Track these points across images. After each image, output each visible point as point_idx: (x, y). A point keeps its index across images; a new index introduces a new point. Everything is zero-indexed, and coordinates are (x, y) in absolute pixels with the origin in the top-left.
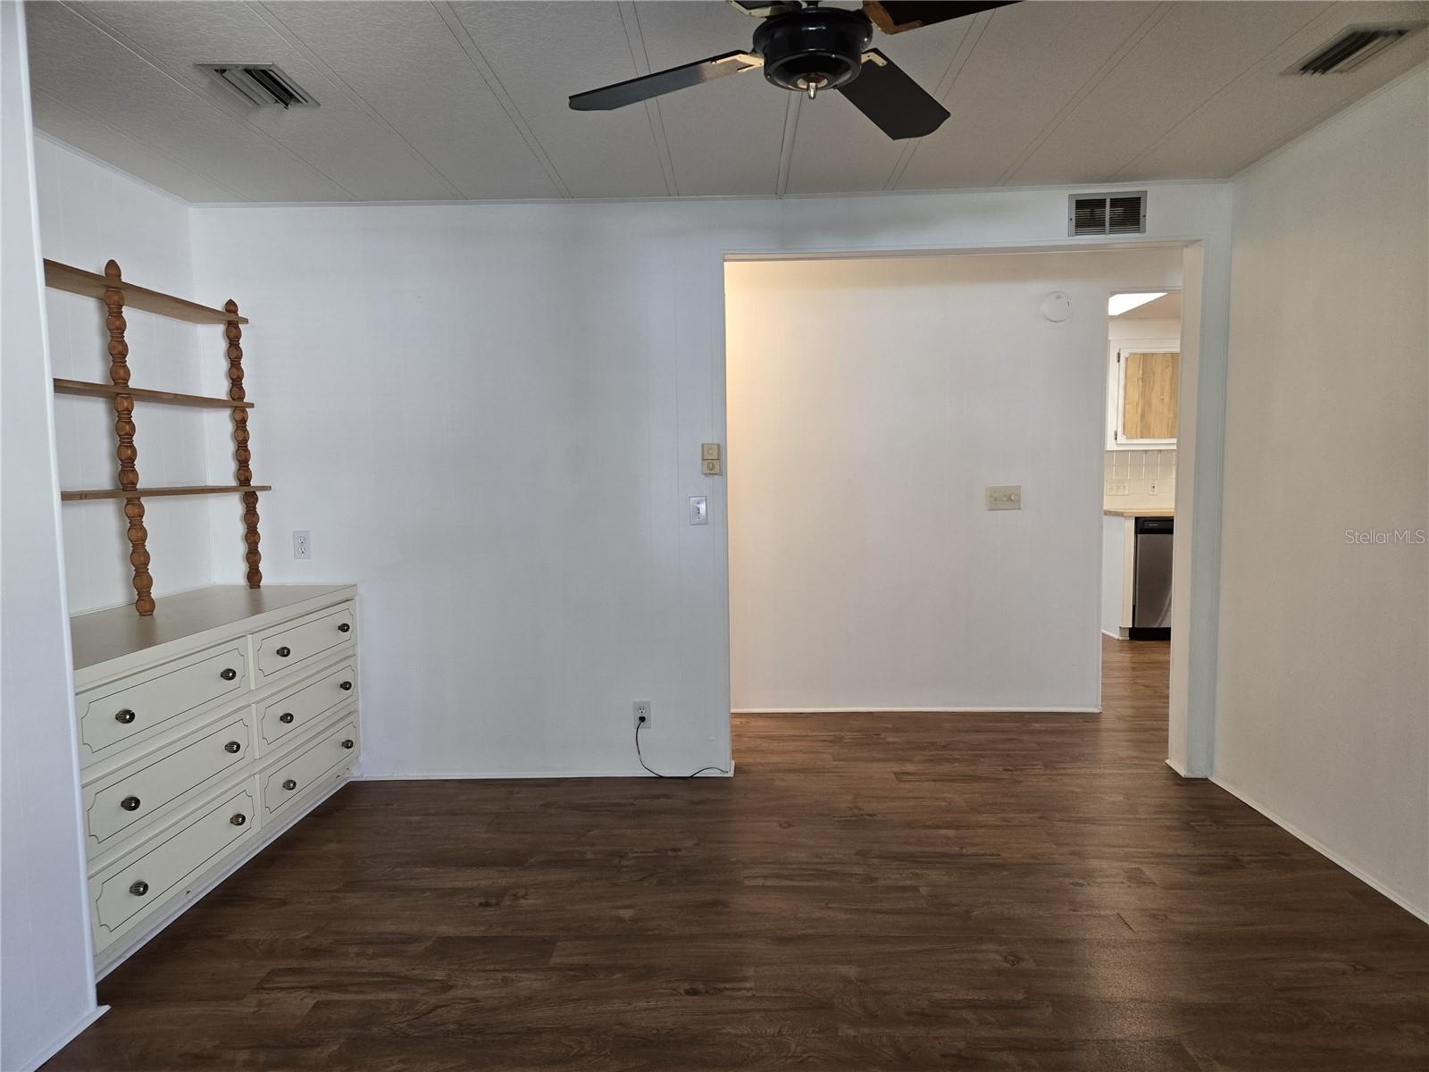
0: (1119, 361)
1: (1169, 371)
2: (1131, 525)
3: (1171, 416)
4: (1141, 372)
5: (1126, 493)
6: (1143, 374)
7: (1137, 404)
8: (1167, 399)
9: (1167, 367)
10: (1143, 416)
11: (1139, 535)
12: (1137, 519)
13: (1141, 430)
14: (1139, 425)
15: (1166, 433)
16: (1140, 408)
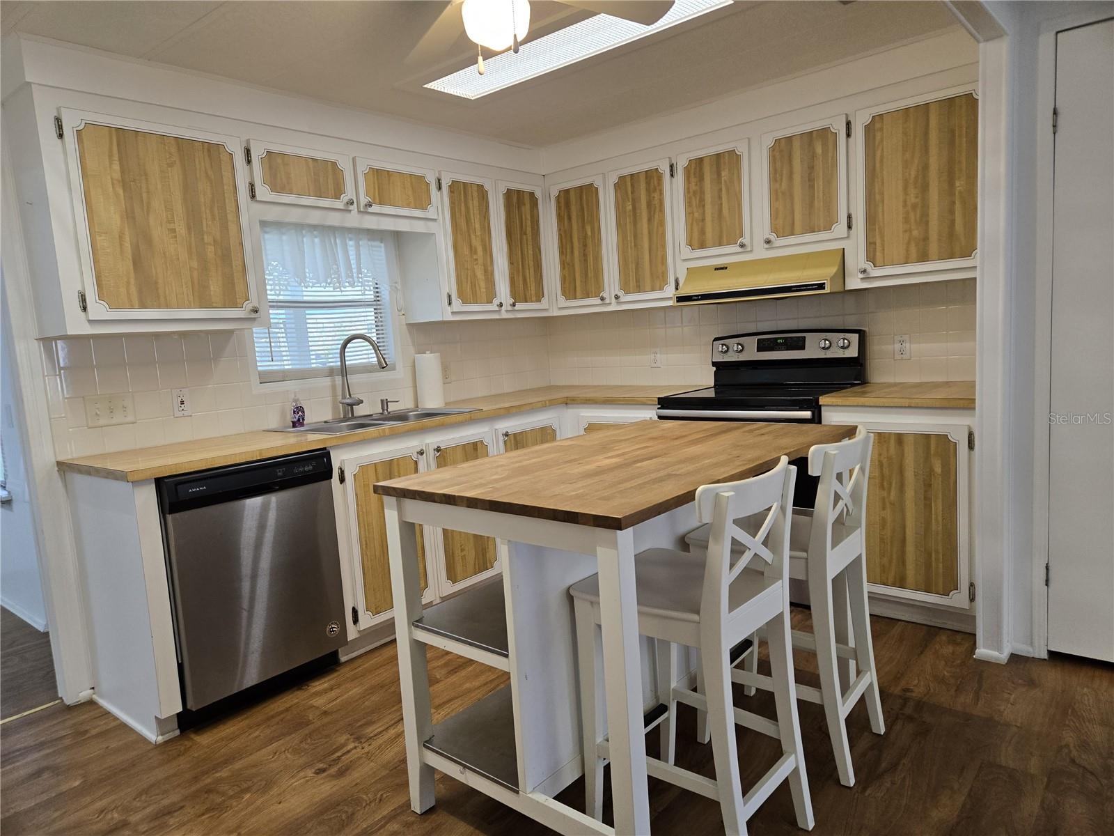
0: (61, 136)
1: (175, 174)
2: (147, 499)
3: (195, 264)
4: (116, 167)
5: (130, 418)
6: (122, 172)
7: (121, 238)
8: (181, 230)
9: (171, 165)
10: (137, 262)
11: (169, 517)
12: (159, 482)
13: (140, 292)
14: (132, 281)
15: (191, 298)
16: (128, 246)
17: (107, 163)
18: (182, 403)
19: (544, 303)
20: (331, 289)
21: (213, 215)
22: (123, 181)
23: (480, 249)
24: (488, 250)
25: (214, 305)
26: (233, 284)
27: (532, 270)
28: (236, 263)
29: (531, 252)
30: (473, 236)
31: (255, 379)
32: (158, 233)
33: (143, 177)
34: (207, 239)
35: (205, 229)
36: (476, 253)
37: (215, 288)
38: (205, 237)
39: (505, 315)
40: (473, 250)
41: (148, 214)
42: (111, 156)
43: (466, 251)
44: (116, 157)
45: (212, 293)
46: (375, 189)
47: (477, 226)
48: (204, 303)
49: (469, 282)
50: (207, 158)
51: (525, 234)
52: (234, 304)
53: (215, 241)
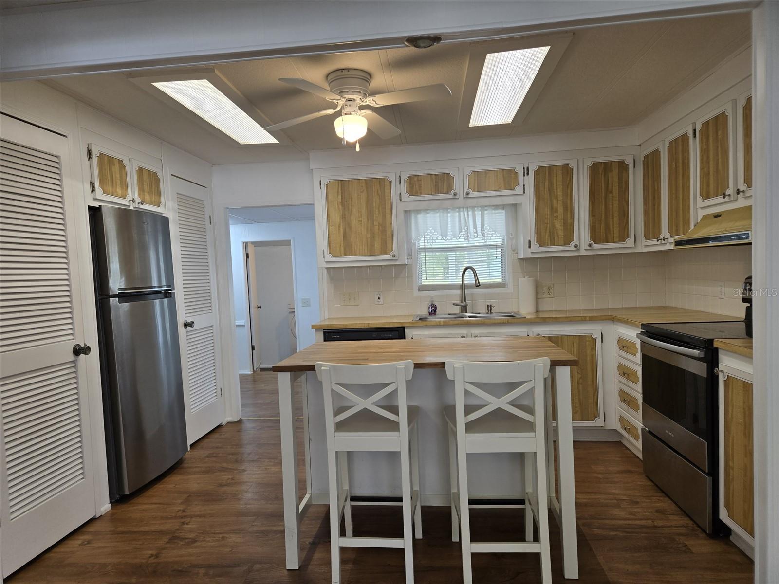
0: (321, 188)
1: (364, 196)
3: (369, 236)
4: (340, 197)
5: (357, 303)
6: (342, 199)
7: (339, 227)
8: (364, 220)
9: (362, 192)
10: (345, 236)
12: (324, 331)
13: (345, 249)
14: (342, 245)
15: (366, 251)
16: (342, 229)
17: (336, 196)
18: (379, 298)
19: (630, 242)
20: (464, 240)
21: (379, 211)
22: (342, 203)
23: (561, 210)
24: (568, 209)
25: (376, 254)
26: (386, 243)
27: (616, 220)
28: (388, 233)
29: (616, 205)
30: (554, 201)
31: (416, 289)
32: (354, 223)
33: (350, 200)
34: (375, 223)
35: (375, 219)
36: (556, 211)
37: (377, 245)
38: (375, 222)
39: (583, 252)
40: (553, 210)
41: (351, 215)
42: (338, 192)
43: (547, 211)
44: (340, 193)
45: (376, 248)
46: (475, 183)
47: (560, 193)
48: (372, 253)
49: (548, 231)
50: (378, 186)
51: (611, 192)
52: (385, 253)
53: (379, 223)
